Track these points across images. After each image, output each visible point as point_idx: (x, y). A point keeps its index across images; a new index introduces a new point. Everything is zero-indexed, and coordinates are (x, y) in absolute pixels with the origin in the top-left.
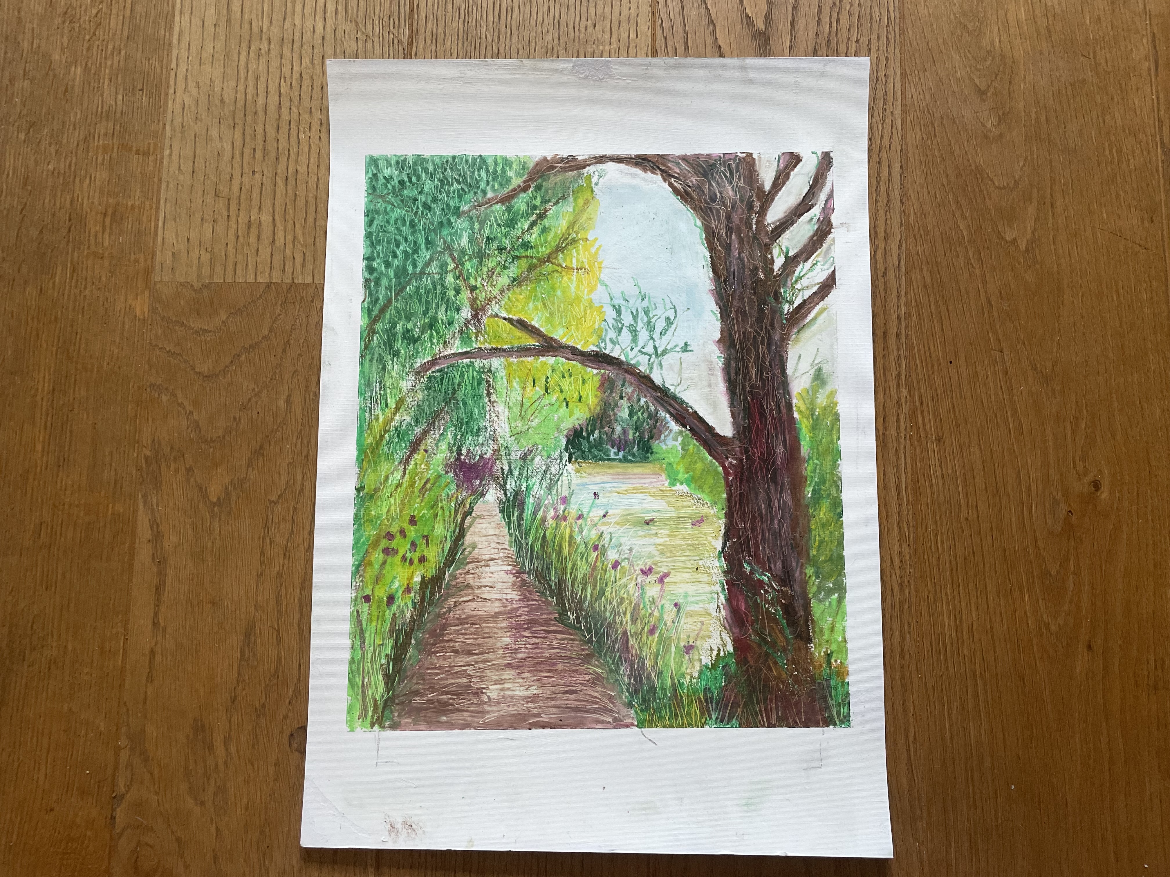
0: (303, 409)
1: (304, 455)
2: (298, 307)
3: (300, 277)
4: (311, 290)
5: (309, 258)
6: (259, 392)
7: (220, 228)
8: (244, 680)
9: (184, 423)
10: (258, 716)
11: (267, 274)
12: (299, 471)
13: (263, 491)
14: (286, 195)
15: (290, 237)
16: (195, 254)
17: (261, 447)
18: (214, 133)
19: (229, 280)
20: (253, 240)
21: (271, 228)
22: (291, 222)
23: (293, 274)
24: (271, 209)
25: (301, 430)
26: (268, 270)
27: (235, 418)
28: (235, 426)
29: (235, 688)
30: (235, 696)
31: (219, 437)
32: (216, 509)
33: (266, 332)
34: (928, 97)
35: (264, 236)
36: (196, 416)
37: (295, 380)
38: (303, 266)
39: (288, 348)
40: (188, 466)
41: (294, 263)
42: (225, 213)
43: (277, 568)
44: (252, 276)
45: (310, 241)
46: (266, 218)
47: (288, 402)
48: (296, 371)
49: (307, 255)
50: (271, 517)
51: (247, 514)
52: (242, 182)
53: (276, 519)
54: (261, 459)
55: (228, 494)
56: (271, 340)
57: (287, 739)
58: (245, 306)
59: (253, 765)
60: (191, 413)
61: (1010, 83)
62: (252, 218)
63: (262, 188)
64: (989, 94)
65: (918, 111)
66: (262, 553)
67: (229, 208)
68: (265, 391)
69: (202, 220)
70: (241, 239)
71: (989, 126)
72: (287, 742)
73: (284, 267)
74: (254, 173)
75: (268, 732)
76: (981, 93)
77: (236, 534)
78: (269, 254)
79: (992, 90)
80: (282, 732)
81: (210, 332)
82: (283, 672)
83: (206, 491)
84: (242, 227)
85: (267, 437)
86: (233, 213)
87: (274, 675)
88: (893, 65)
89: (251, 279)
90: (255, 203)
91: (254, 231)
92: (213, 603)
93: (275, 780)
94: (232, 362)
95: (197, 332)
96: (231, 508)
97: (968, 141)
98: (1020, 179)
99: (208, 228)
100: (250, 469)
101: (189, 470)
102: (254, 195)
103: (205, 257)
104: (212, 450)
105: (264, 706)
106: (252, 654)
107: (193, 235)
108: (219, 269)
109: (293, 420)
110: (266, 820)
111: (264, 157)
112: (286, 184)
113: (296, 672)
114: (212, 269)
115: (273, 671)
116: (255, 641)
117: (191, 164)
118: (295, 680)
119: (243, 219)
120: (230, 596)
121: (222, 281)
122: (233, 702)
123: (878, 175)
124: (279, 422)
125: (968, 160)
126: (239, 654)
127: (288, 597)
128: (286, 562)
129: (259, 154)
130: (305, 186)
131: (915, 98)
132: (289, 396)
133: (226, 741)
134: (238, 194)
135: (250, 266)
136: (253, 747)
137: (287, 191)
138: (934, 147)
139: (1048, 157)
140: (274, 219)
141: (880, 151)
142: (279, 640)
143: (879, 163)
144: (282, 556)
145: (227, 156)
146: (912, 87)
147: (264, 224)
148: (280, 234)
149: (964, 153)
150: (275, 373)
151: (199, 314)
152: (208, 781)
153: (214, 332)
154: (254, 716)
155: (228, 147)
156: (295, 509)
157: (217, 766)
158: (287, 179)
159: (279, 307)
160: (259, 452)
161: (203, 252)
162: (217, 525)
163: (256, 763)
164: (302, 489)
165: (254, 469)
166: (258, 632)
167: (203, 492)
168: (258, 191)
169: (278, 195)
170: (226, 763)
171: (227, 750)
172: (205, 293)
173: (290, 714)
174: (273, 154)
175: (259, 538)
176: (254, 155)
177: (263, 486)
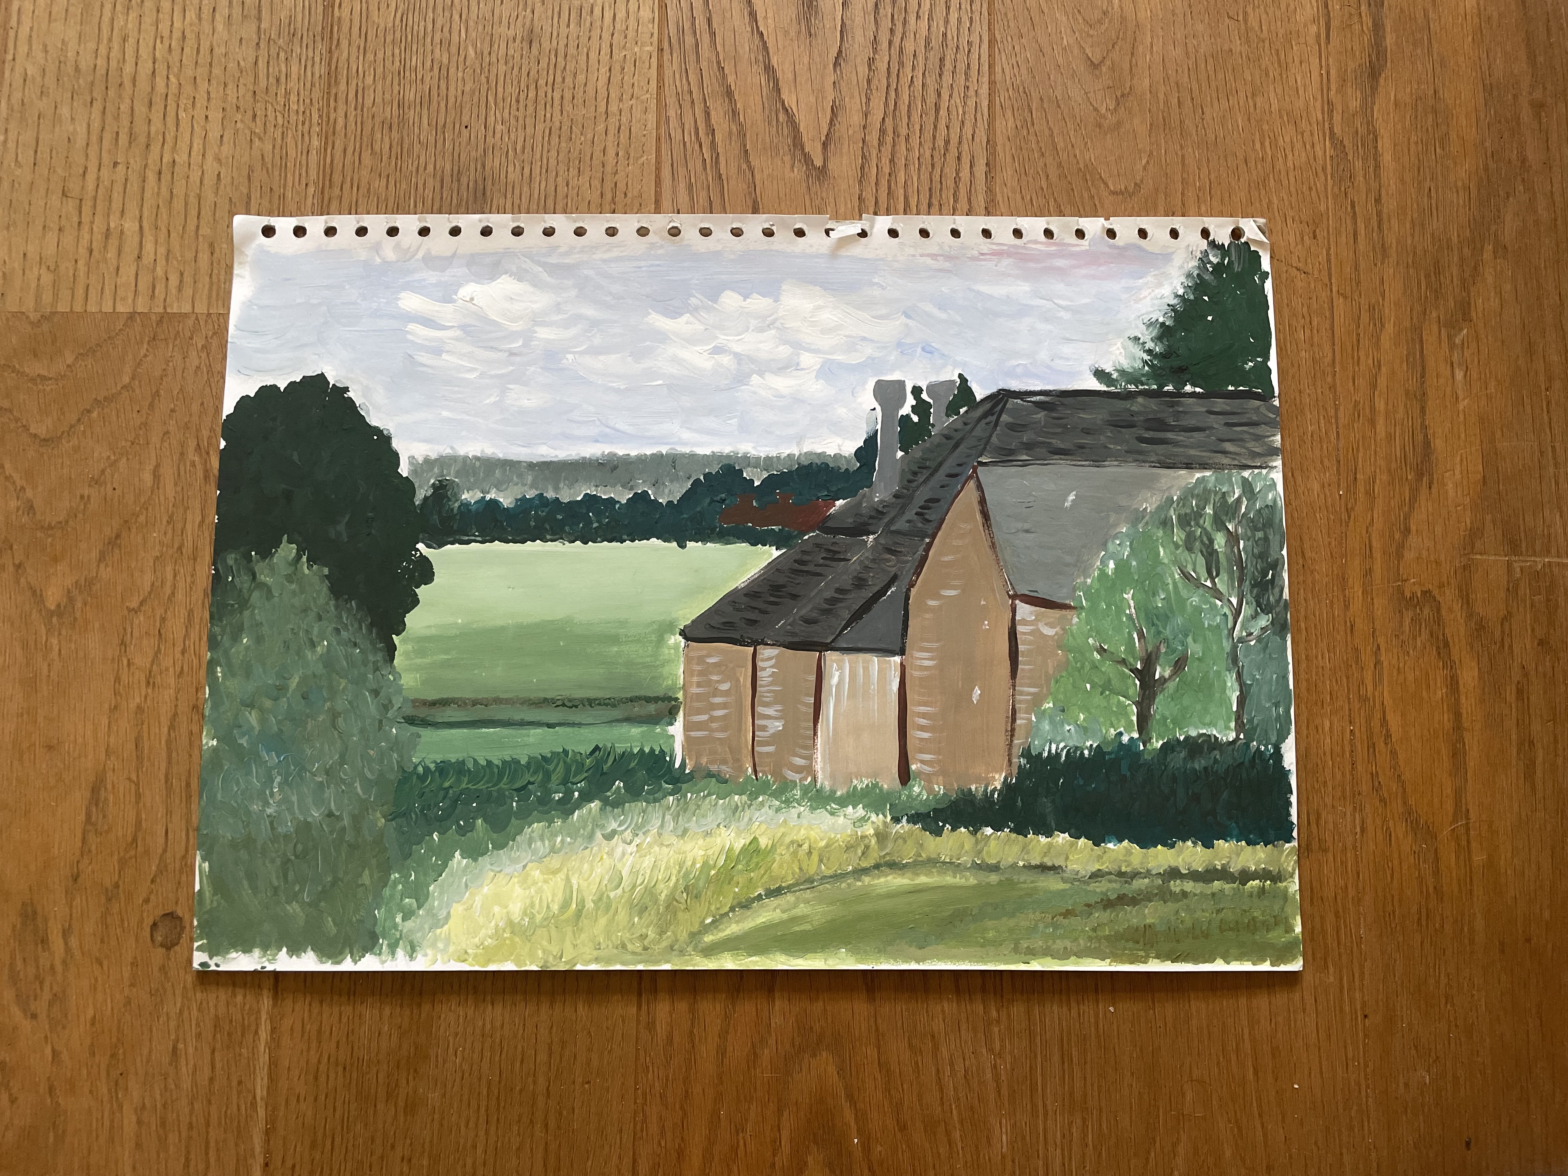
0: (176, 485)
1: (176, 546)
2: (171, 346)
3: (175, 305)
4: (190, 322)
5: (188, 279)
6: (116, 461)
7: (68, 239)
8: (90, 851)
9: (13, 504)
10: (109, 900)
11: (130, 301)
12: (169, 569)
13: (119, 596)
14: (158, 194)
15: (162, 250)
16: (32, 275)
17: (118, 536)
18: (65, 111)
19: (78, 308)
20: (111, 254)
21: (137, 239)
22: (164, 230)
23: (165, 300)
24: (137, 213)
25: (173, 513)
26: (131, 295)
27: (82, 497)
28: (82, 507)
29: (78, 862)
30: (78, 873)
31: (60, 523)
32: (54, 619)
33: (126, 379)
34: (1024, 71)
35: (126, 249)
36: (29, 493)
37: (166, 444)
38: (180, 289)
39: (156, 401)
40: (17, 562)
41: (167, 286)
42: (76, 219)
43: (138, 700)
44: (110, 303)
45: (190, 255)
46: (130, 226)
47: (156, 475)
48: (167, 432)
49: (185, 275)
50: (129, 631)
51: (97, 625)
52: (98, 178)
53: (136, 633)
54: (117, 551)
55: (71, 600)
56: (133, 391)
57: (149, 930)
58: (98, 345)
59: (101, 964)
60: (23, 489)
61: (1132, 54)
62: (112, 225)
63: (126, 184)
64: (1104, 69)
65: (1011, 90)
66: (118, 679)
67: (80, 213)
68: (124, 460)
69: (44, 227)
70: (95, 253)
71: (1103, 111)
72: (149, 936)
73: (153, 292)
74: (116, 164)
75: (122, 921)
76: (1095, 66)
77: (81, 654)
78: (134, 272)
79: (1108, 63)
80: (141, 922)
81: (50, 379)
82: (144, 839)
83: (41, 595)
84: (98, 237)
85: (126, 522)
86: (86, 219)
87: (132, 843)
88: (978, 29)
89: (108, 308)
90: (116, 205)
91: (113, 242)
92: (50, 748)
93: (132, 985)
94: (79, 420)
95: (33, 380)
96: (75, 619)
97: (1075, 130)
98: (1142, 181)
99: (52, 237)
100: (102, 566)
101: (18, 566)
102: (115, 195)
103: (47, 278)
104: (50, 540)
105: (117, 886)
106: (101, 816)
107: (31, 249)
108: (65, 294)
109: (162, 498)
110: (118, 1039)
111: (130, 143)
112: (159, 179)
113: (161, 840)
114: (56, 295)
115: (130, 839)
116: (106, 799)
117: (32, 153)
118: (160, 851)
119: (99, 227)
120: (72, 738)
121: (68, 310)
122: (75, 880)
123: (957, 174)
124: (143, 501)
125: (1075, 156)
126: (83, 817)
127: (152, 738)
128: (150, 691)
129: (123, 139)
130: (184, 182)
131: (1007, 72)
132: (158, 466)
133: (66, 933)
134: (94, 193)
135: (107, 291)
136: (102, 941)
137: (159, 189)
138: (1030, 137)
139: (1180, 153)
140: (141, 227)
141: (960, 143)
142: (138, 796)
143: (959, 158)
144: (143, 684)
145: (80, 142)
146: (1004, 59)
147: (127, 233)
148: (149, 247)
149: (1070, 146)
150: (137, 436)
151: (35, 355)
152: (41, 989)
153: (56, 380)
154: (103, 899)
155: (81, 129)
156: (163, 620)
157: (52, 967)
158: (160, 173)
159: (145, 346)
160: (114, 541)
161: (43, 271)
162: (55, 641)
163: (105, 963)
164: (173, 593)
165: (107, 565)
166: (109, 786)
167: (37, 596)
168: (121, 190)
169: (148, 195)
170: (64, 962)
171: (66, 944)
172: (46, 327)
173: (152, 897)
174: (142, 139)
175: (113, 659)
176: (117, 140)
177: (119, 588)
